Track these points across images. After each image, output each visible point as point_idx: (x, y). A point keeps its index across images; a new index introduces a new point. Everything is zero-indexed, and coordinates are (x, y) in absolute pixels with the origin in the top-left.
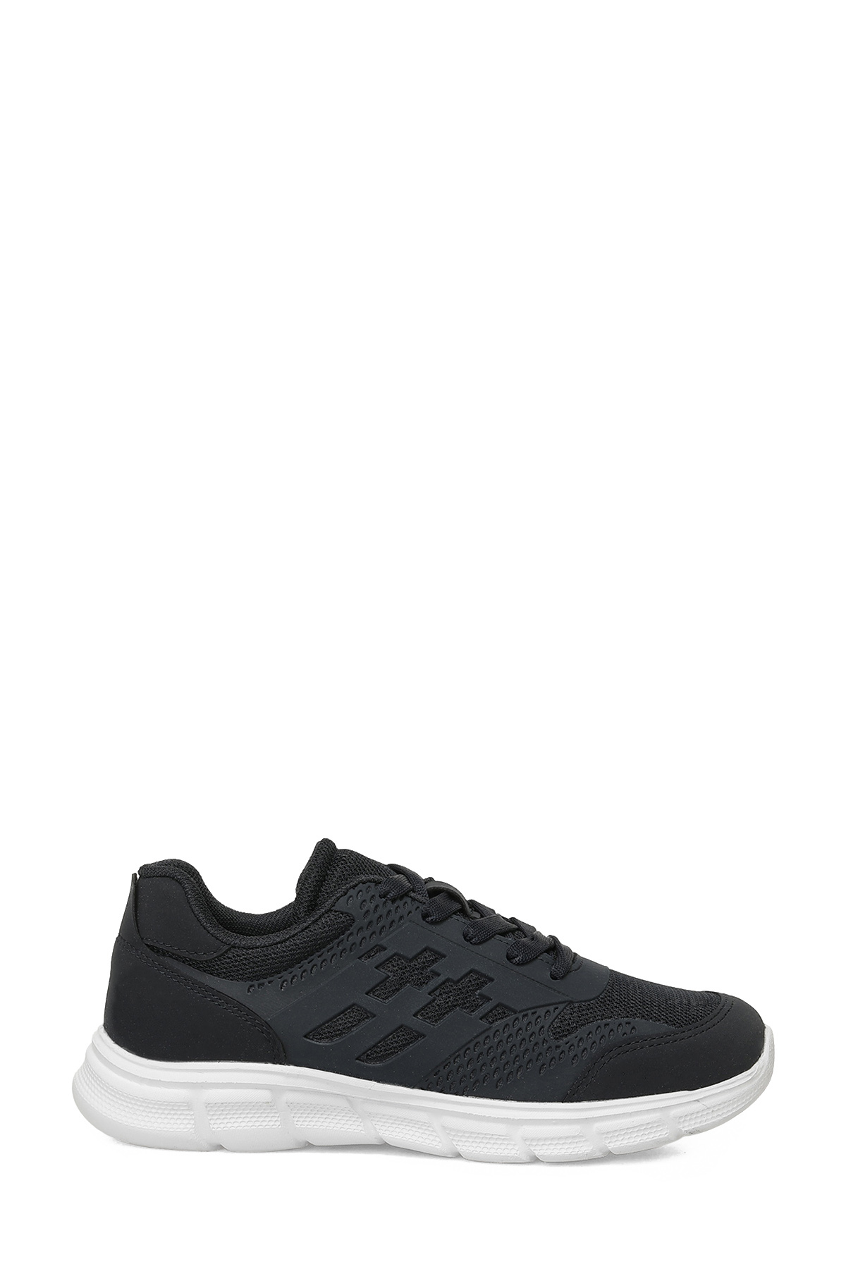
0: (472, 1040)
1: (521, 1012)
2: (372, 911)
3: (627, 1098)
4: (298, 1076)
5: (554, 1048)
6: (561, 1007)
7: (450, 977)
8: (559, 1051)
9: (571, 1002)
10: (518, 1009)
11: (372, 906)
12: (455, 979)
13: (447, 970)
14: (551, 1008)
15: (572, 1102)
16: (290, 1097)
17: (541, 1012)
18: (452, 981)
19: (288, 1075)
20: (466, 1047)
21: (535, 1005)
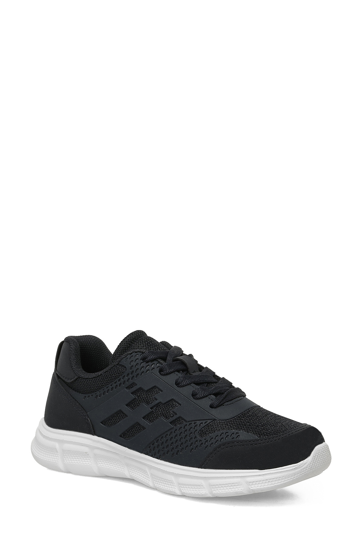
0: (164, 433)
1: (188, 422)
2: (134, 366)
3: (227, 469)
4: (98, 442)
5: (199, 441)
6: (209, 421)
7: (161, 401)
8: (201, 442)
9: (215, 420)
10: (188, 420)
11: (135, 364)
12: (163, 402)
13: (161, 398)
14: (204, 422)
15: (202, 468)
16: (97, 451)
17: (198, 423)
18: (162, 403)
19: (94, 441)
20: (162, 436)
21: (196, 419)
